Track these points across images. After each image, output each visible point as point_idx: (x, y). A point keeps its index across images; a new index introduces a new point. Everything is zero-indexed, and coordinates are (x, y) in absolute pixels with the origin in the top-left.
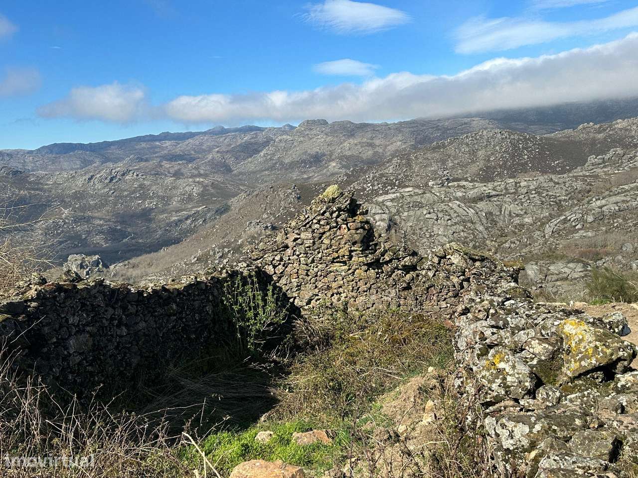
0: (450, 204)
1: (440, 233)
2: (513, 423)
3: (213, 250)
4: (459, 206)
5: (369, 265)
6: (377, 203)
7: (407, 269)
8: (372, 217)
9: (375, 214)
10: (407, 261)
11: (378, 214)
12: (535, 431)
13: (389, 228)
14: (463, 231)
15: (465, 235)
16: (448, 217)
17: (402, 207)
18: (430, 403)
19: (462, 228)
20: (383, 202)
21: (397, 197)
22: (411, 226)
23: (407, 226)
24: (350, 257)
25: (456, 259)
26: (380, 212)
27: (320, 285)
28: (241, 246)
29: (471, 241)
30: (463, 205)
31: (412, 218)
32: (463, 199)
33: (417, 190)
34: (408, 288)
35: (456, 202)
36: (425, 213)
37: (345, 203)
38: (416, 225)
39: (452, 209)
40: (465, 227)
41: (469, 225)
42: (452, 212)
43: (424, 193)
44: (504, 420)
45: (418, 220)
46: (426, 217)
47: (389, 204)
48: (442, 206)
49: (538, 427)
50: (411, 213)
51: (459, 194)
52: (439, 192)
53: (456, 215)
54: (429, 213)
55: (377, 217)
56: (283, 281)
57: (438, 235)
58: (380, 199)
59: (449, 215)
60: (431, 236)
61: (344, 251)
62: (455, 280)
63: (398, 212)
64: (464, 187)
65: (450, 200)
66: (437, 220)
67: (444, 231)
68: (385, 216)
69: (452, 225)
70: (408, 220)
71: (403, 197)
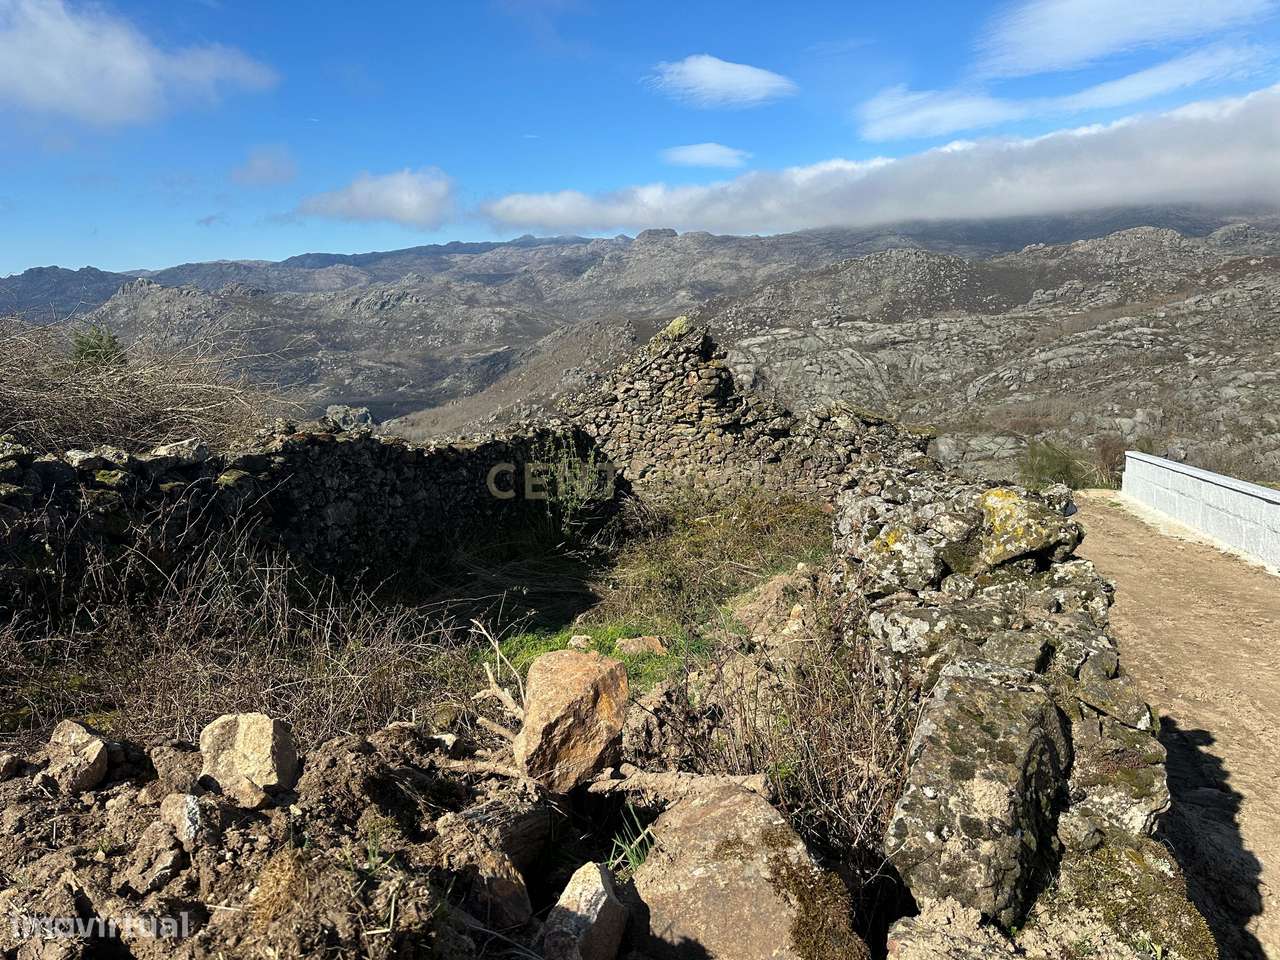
0: (840, 353)
1: (823, 391)
2: (908, 619)
3: (518, 405)
4: (852, 355)
5: (726, 428)
6: (740, 349)
7: (777, 434)
8: (732, 367)
9: (736, 362)
10: (777, 423)
11: (741, 363)
12: (937, 629)
13: (754, 383)
14: (855, 390)
15: (858, 395)
16: (836, 371)
17: (773, 354)
18: (797, 608)
19: (854, 385)
20: (749, 346)
21: (768, 340)
22: (785, 382)
23: (778, 382)
24: (701, 416)
25: (843, 422)
26: (744, 360)
27: (658, 452)
28: (555, 402)
30: (857, 354)
31: (787, 371)
32: (859, 346)
33: (795, 333)
34: (776, 459)
35: (848, 349)
36: (804, 363)
37: (696, 342)
38: (792, 380)
39: (842, 358)
40: (858, 385)
41: (864, 381)
42: (841, 364)
43: (805, 336)
44: (896, 615)
45: (795, 373)
46: (807, 369)
47: (756, 350)
48: (829, 355)
49: (941, 625)
50: (786, 363)
51: (854, 339)
52: (826, 335)
53: (847, 367)
54: (811, 365)
55: (739, 367)
56: (609, 445)
57: (821, 394)
58: (745, 343)
59: (838, 368)
61: (692, 407)
62: (841, 450)
63: (768, 362)
64: (860, 329)
65: (840, 347)
66: (821, 374)
67: (829, 389)
68: (750, 367)
69: (840, 382)
70: (781, 374)
71: (775, 341)
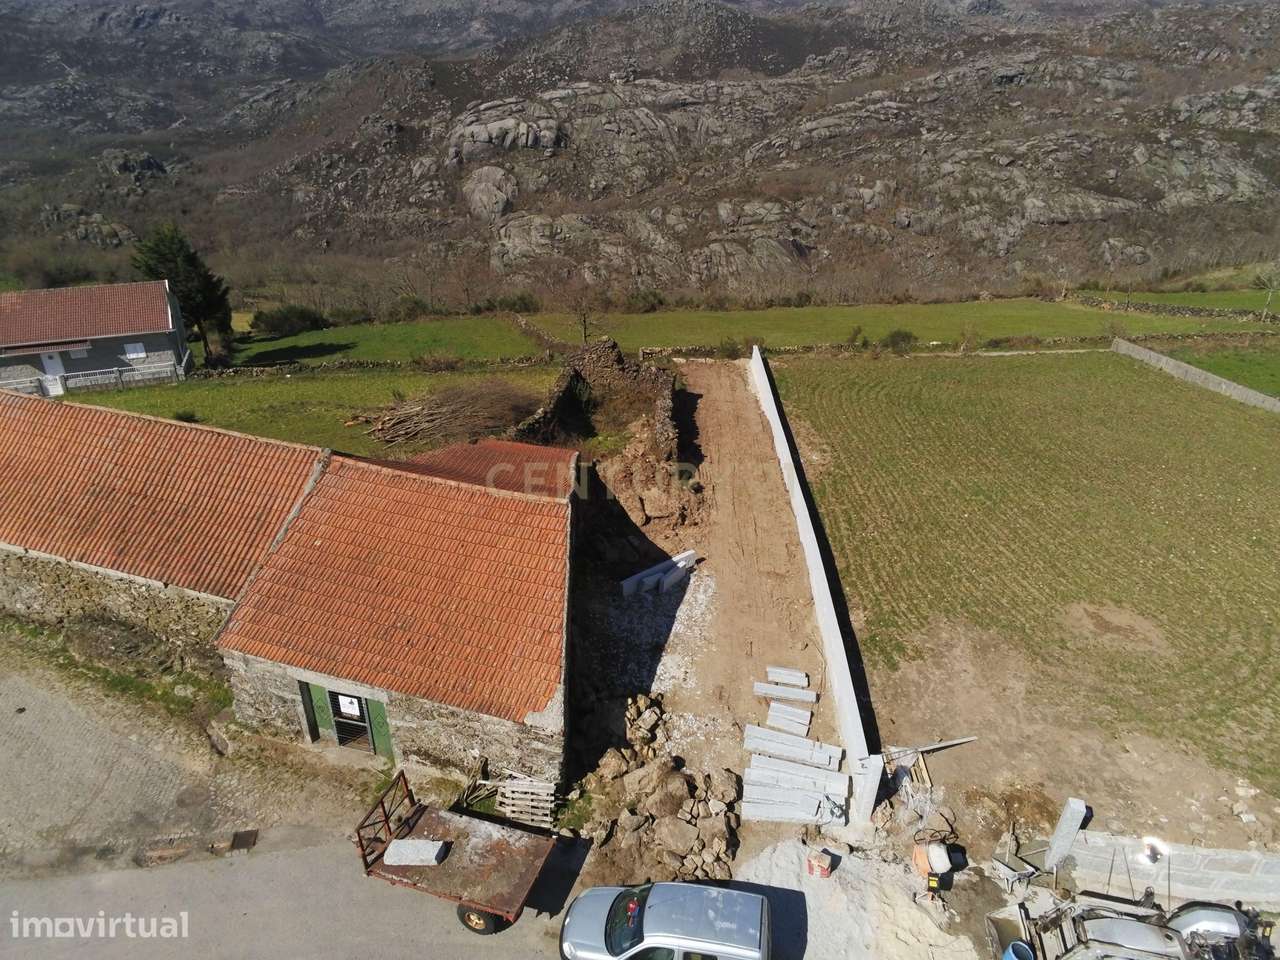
0: (636, 112)
1: (621, 151)
3: (317, 154)
4: (647, 115)
5: (620, 369)
6: (542, 102)
7: (635, 371)
8: (535, 122)
9: (539, 118)
10: (635, 368)
11: (543, 118)
13: (557, 142)
14: (650, 151)
15: (652, 156)
16: (633, 131)
17: (574, 110)
19: (648, 146)
20: (550, 100)
21: (568, 95)
22: (586, 140)
23: (580, 138)
24: (612, 366)
26: (546, 115)
27: (599, 375)
28: (356, 151)
29: (659, 165)
30: (652, 114)
31: (587, 128)
32: (652, 106)
33: (594, 88)
35: (644, 109)
36: (604, 121)
38: (592, 138)
39: (638, 118)
40: (652, 146)
41: (657, 143)
42: (637, 123)
43: (604, 92)
45: (596, 132)
46: (607, 126)
47: (558, 104)
48: (626, 114)
50: (587, 120)
51: (649, 98)
52: (623, 92)
53: (642, 127)
54: (609, 123)
55: (542, 123)
57: (619, 154)
58: (547, 96)
59: (634, 128)
60: (610, 155)
63: (570, 118)
64: (654, 87)
65: (637, 105)
66: (618, 133)
67: (627, 149)
68: (552, 123)
69: (636, 142)
70: (582, 131)
71: (576, 96)
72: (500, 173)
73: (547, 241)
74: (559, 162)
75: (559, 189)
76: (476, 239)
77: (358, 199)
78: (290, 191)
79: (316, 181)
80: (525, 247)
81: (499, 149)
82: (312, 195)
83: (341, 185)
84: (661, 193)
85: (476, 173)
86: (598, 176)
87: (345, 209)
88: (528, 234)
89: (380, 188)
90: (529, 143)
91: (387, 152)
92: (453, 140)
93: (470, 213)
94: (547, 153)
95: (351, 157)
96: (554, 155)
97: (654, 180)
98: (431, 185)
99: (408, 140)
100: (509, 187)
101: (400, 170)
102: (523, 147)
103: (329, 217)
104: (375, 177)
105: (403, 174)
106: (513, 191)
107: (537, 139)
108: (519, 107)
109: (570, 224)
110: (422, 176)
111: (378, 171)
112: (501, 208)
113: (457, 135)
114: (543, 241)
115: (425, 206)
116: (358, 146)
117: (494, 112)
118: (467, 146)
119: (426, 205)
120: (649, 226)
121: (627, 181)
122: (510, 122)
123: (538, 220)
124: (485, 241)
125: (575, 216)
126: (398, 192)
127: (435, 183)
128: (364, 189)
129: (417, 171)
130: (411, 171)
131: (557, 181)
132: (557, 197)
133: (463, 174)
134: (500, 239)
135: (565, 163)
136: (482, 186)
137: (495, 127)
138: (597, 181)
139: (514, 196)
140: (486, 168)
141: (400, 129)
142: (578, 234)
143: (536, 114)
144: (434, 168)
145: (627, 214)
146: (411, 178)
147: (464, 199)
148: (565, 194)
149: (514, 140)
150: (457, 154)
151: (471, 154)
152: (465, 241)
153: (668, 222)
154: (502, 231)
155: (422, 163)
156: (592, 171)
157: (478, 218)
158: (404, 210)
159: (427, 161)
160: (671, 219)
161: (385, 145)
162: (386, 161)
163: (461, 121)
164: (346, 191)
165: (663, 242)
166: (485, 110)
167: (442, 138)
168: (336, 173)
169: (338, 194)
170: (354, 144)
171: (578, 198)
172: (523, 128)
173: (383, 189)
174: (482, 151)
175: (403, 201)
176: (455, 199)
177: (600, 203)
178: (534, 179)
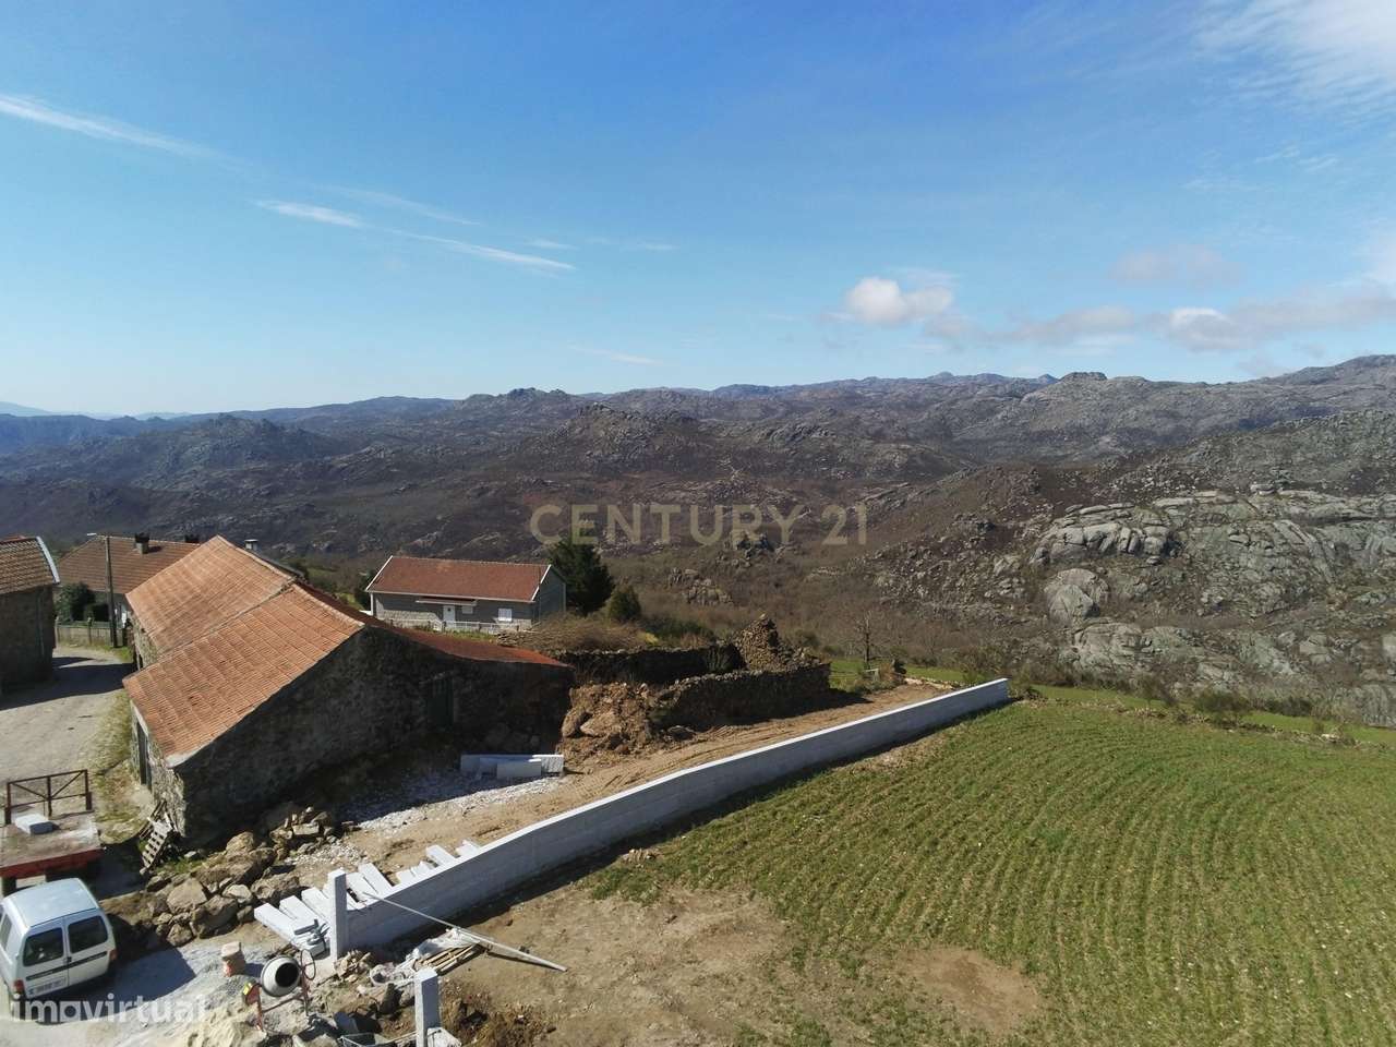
0: (1276, 524)
1: (1249, 565)
3: (905, 545)
4: (1290, 528)
6: (1155, 509)
8: (1140, 528)
9: (1147, 525)
11: (1152, 525)
13: (1165, 549)
14: (1290, 567)
15: (1293, 573)
16: (1268, 544)
17: (1192, 518)
19: (1288, 562)
20: (1164, 507)
21: (1188, 503)
22: (1203, 550)
23: (1195, 548)
24: (766, 646)
26: (1156, 522)
28: (943, 545)
29: (1302, 584)
30: (1297, 527)
31: (1207, 538)
32: (1299, 519)
33: (1223, 497)
35: (1287, 521)
36: (1230, 531)
37: (767, 623)
38: (1212, 549)
39: (1276, 531)
40: (1294, 562)
41: (1302, 559)
42: (1275, 537)
43: (1235, 502)
45: (1216, 542)
46: (1231, 538)
47: (1173, 512)
48: (1262, 525)
50: (1207, 529)
51: (1295, 510)
52: (1261, 502)
53: (1282, 541)
54: (1237, 533)
55: (1149, 530)
57: (1246, 568)
58: (1160, 503)
59: (1271, 541)
60: (1233, 568)
61: (764, 643)
63: (1186, 526)
64: (1305, 500)
65: (1277, 517)
66: (1248, 545)
67: (1257, 564)
68: (1162, 530)
69: (1272, 556)
70: (1199, 541)
71: (1197, 504)
72: (1089, 576)
73: (1131, 653)
74: (1164, 571)
75: (1160, 599)
76: (1046, 641)
77: (934, 590)
78: (872, 576)
79: (898, 570)
80: (1101, 655)
81: (1093, 553)
82: (891, 581)
83: (920, 575)
84: (1302, 616)
85: (1062, 574)
86: (1214, 590)
87: (918, 597)
88: (1108, 642)
89: (957, 580)
90: (1130, 548)
91: (973, 548)
92: (1044, 541)
93: (1048, 615)
94: (1150, 561)
95: (936, 550)
96: (1159, 562)
97: (1291, 599)
98: (1011, 582)
99: (997, 537)
100: (1098, 592)
101: (982, 565)
102: (1122, 552)
103: (902, 603)
104: (955, 570)
105: (985, 570)
106: (1103, 597)
107: (1140, 546)
108: (1125, 512)
109: (1165, 638)
110: (1003, 572)
111: (959, 565)
112: (1085, 611)
113: (1049, 536)
114: (1125, 652)
115: (1000, 602)
116: (947, 540)
117: (1094, 517)
118: (1057, 548)
119: (1003, 601)
120: (1273, 652)
121: (1253, 599)
122: (1111, 527)
123: (1123, 629)
124: (1056, 643)
125: (1172, 629)
126: (975, 586)
127: (1016, 580)
128: (941, 580)
129: (998, 567)
130: (993, 566)
131: (1157, 589)
132: (1157, 608)
133: (1047, 575)
134: (1073, 643)
135: (1172, 573)
136: (1067, 587)
137: (1091, 531)
138: (1211, 595)
139: (1102, 602)
140: (1074, 570)
141: (991, 527)
142: (1172, 649)
143: (1145, 521)
144: (1017, 565)
145: (1244, 635)
146: (990, 573)
147: (1044, 599)
148: (1167, 606)
149: (1113, 545)
150: (1045, 554)
151: (1061, 555)
152: (1034, 641)
153: (1302, 650)
154: (1078, 636)
155: (1005, 561)
156: (1206, 583)
157: (1056, 620)
158: (977, 604)
159: (1010, 559)
160: (1306, 647)
161: (972, 541)
162: (970, 555)
163: (1058, 524)
164: (924, 581)
165: (1291, 672)
166: (1086, 514)
167: (1034, 538)
168: (918, 563)
169: (916, 582)
170: (942, 539)
171: (1183, 612)
172: (1125, 533)
173: (961, 582)
174: (1073, 553)
175: (978, 594)
176: (1035, 598)
177: (1212, 620)
178: (1128, 586)
